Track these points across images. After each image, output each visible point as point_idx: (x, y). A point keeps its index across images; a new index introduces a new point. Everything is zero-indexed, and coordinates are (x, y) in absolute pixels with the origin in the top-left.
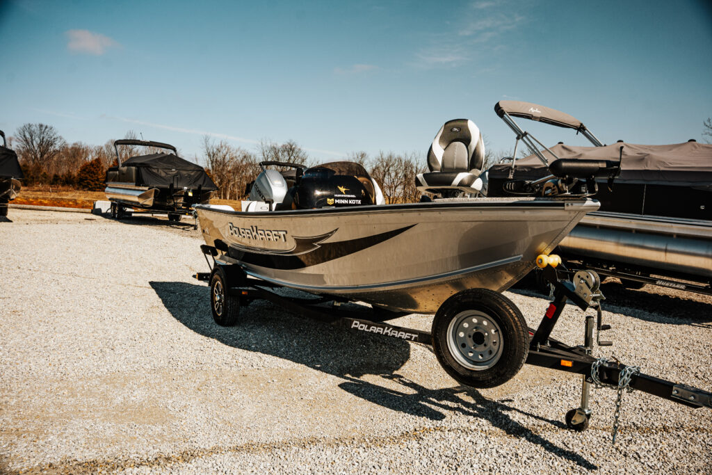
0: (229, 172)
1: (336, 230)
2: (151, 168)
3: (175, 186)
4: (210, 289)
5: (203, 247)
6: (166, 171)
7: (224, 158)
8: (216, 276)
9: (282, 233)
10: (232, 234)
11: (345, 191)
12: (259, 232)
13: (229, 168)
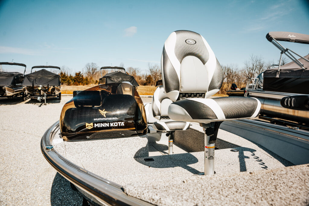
2: (111, 78)
6: (117, 79)
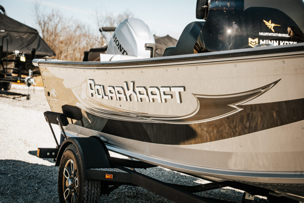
0: (62, 42)
1: (276, 83)
3: (5, 49)
4: (58, 169)
5: (47, 114)
7: (56, 28)
8: (67, 153)
9: (176, 91)
10: (92, 95)
11: (274, 27)
12: (137, 90)
13: (61, 39)
